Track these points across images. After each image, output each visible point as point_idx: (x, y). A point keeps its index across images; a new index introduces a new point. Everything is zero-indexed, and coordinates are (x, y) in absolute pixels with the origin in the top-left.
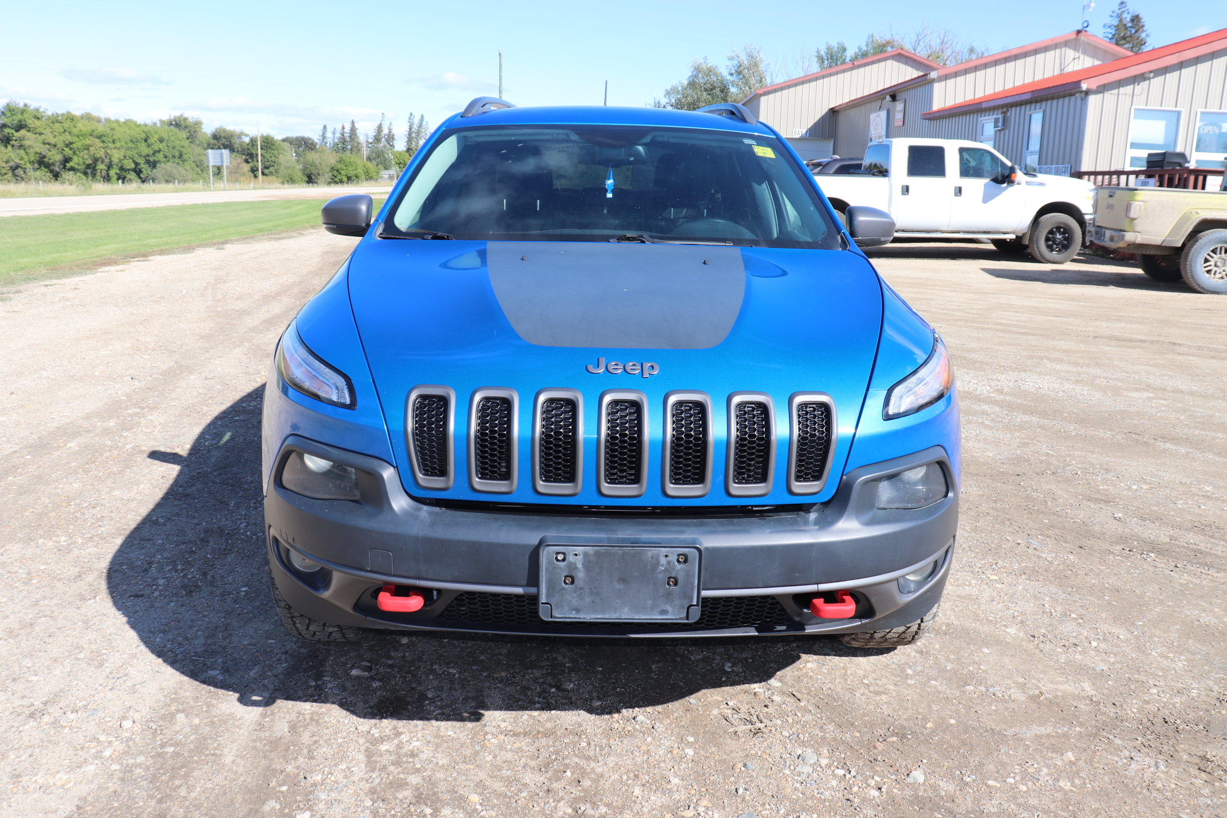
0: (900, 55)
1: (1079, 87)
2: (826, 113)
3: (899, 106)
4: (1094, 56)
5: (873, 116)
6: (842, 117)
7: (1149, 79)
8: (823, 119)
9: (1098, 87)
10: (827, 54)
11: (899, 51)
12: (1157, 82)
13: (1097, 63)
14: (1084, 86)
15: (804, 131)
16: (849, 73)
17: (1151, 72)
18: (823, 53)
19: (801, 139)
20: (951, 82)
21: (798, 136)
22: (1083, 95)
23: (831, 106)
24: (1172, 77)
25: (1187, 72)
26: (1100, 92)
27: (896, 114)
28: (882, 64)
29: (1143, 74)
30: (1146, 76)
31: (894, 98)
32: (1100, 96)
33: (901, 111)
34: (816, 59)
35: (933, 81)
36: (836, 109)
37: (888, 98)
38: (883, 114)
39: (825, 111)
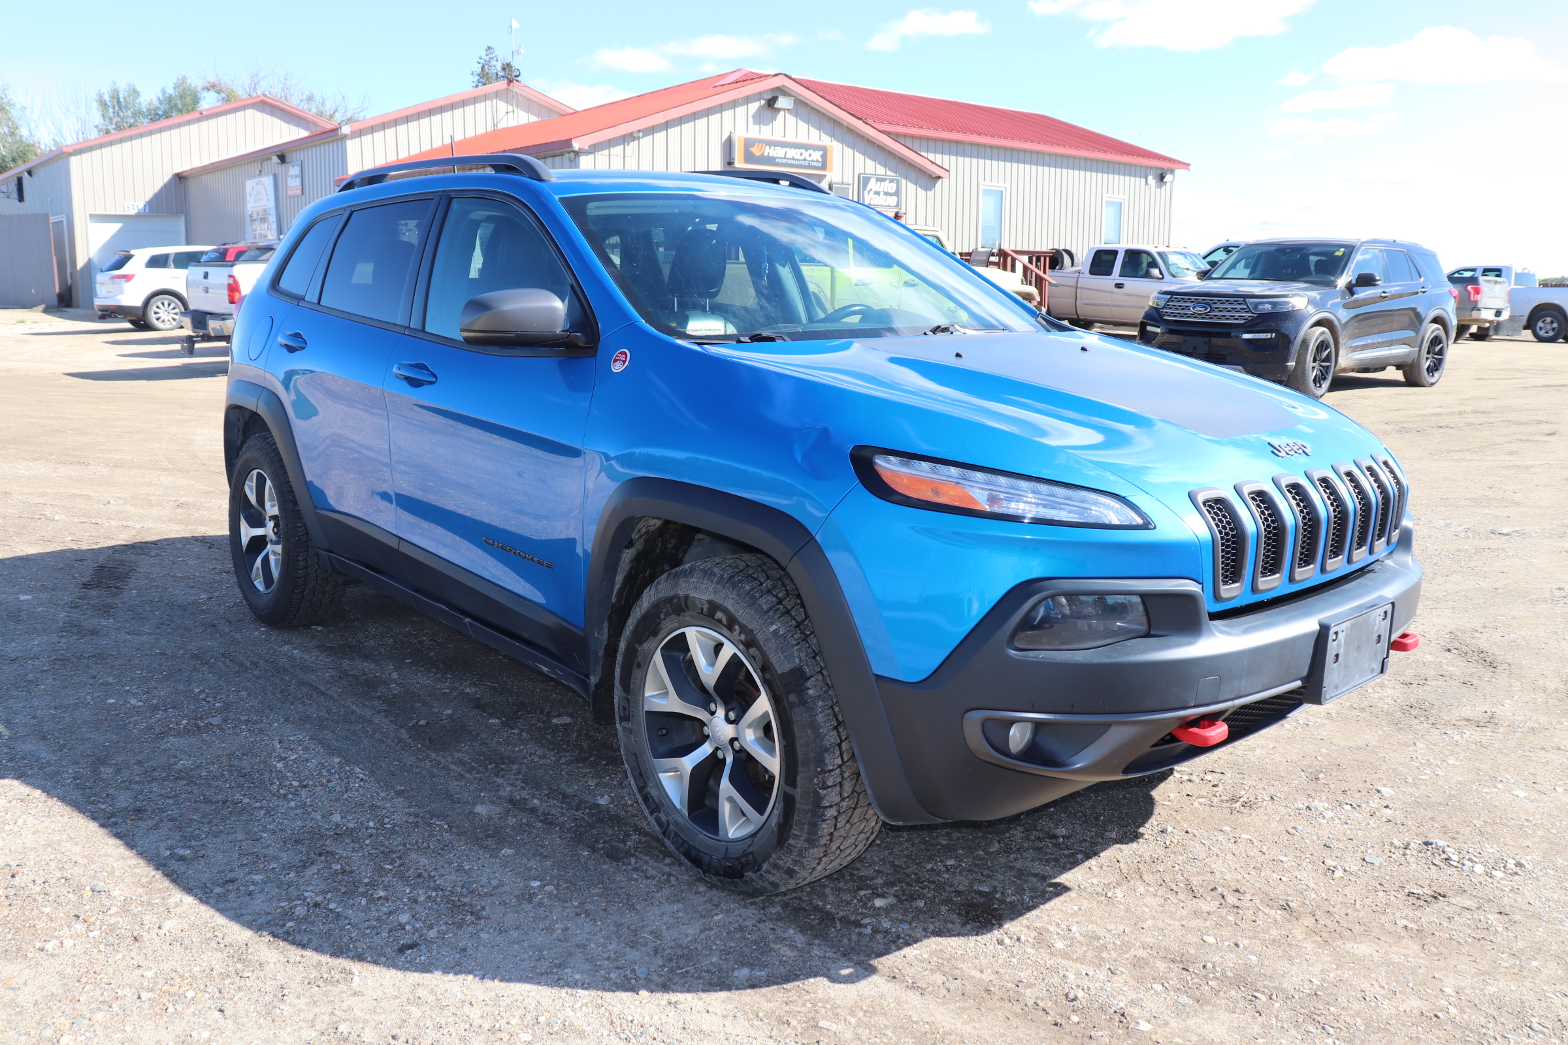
0: (263, 103)
1: (571, 146)
2: (170, 181)
3: (294, 170)
4: (528, 110)
5: (250, 184)
6: (193, 187)
7: (639, 138)
8: (166, 188)
9: (590, 146)
10: (112, 97)
11: (262, 98)
12: (646, 141)
13: (533, 119)
14: (576, 145)
15: (141, 205)
16: (196, 125)
17: (639, 131)
18: (107, 98)
19: (138, 216)
20: (367, 139)
21: (133, 212)
22: (572, 155)
23: (178, 170)
24: (660, 136)
25: (674, 132)
26: (591, 153)
27: (289, 180)
28: (240, 114)
29: (631, 133)
30: (635, 135)
31: (282, 158)
32: (591, 157)
33: (296, 176)
34: (95, 105)
35: (345, 137)
36: (184, 174)
37: (275, 159)
38: (268, 181)
39: (167, 177)
